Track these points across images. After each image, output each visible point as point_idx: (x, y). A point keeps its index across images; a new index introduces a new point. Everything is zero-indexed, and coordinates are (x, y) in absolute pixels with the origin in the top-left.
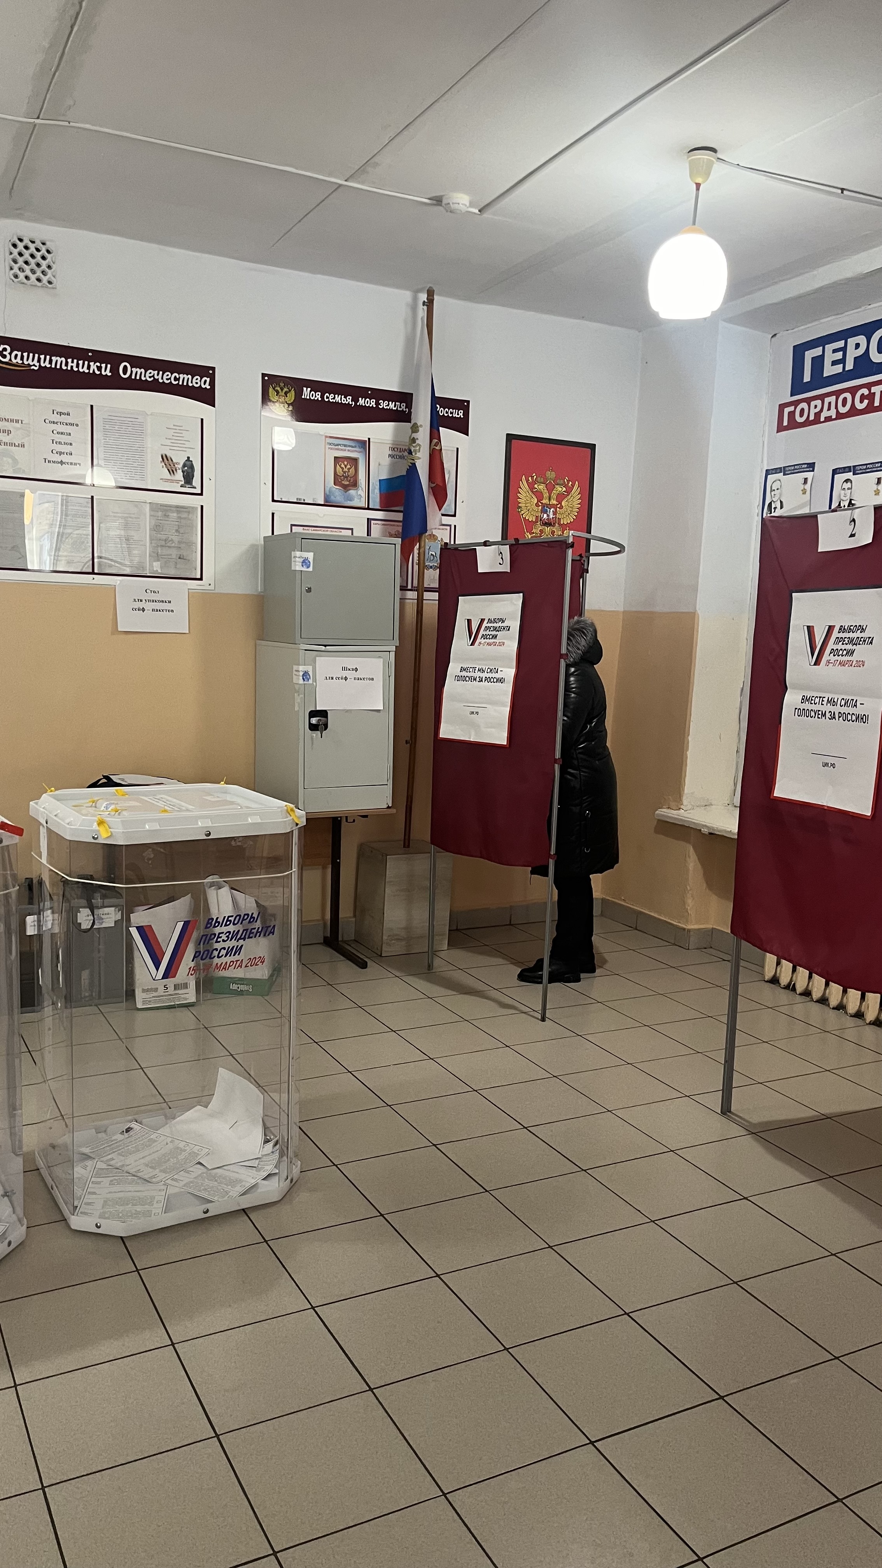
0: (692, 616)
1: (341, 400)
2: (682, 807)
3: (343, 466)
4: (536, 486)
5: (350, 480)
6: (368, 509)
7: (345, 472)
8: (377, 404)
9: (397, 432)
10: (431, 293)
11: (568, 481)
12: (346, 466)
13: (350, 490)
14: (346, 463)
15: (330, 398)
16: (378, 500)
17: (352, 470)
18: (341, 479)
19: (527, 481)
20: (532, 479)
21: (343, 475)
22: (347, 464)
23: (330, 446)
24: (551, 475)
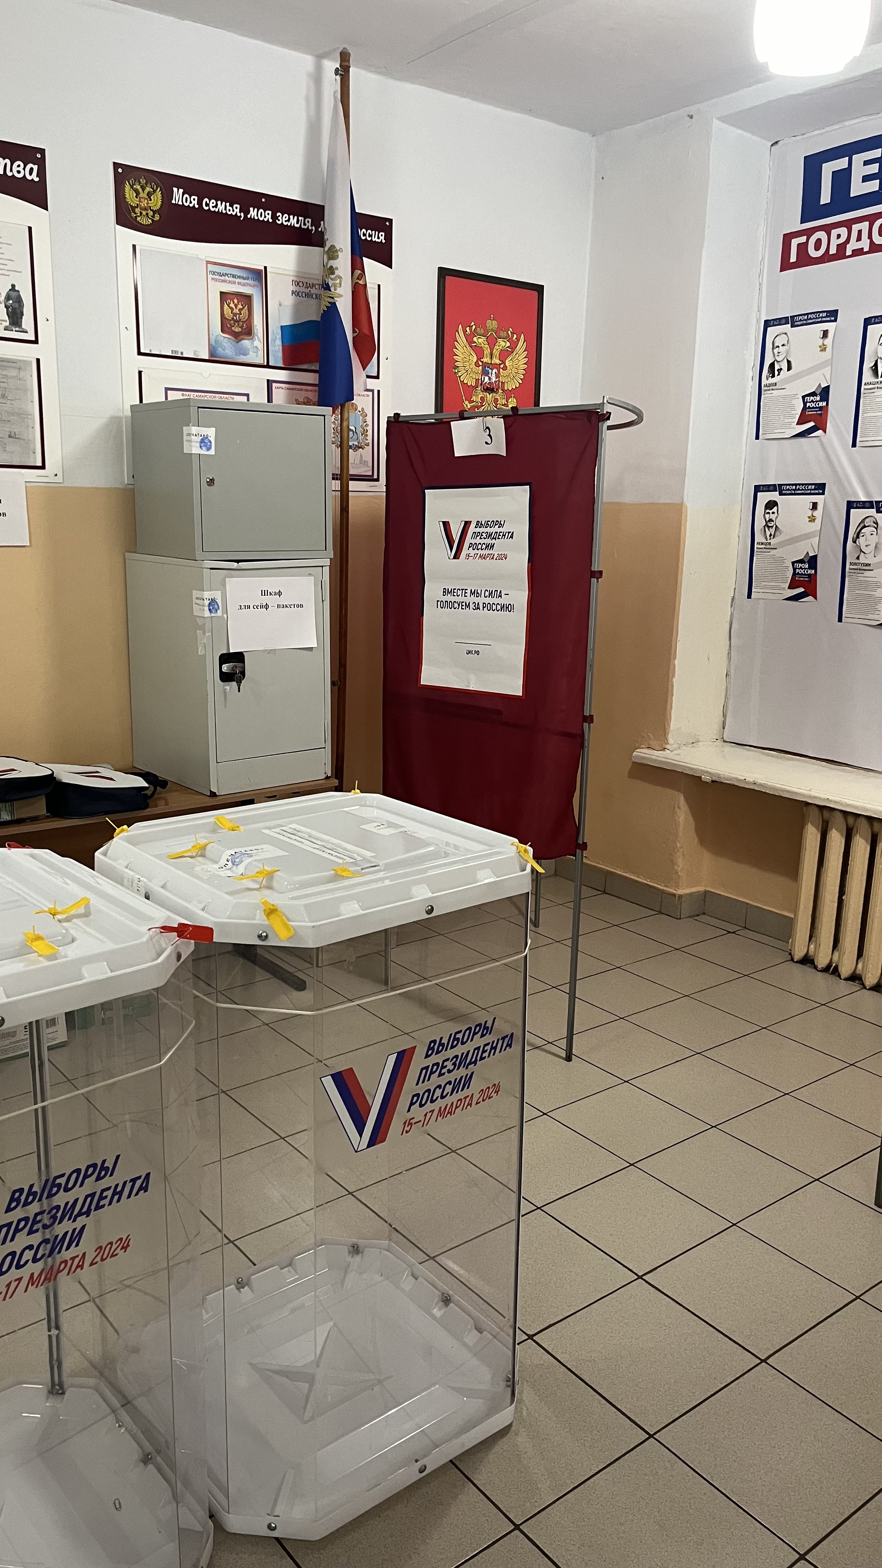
0: (677, 511)
1: (225, 209)
2: (667, 746)
3: (232, 305)
4: (475, 339)
5: (242, 326)
6: (268, 366)
7: (235, 315)
8: (274, 217)
9: (301, 261)
10: (345, 57)
11: (513, 333)
12: (236, 306)
13: (243, 339)
14: (236, 301)
15: (211, 205)
16: (280, 354)
17: (245, 311)
18: (230, 324)
19: (465, 332)
20: (471, 330)
21: (233, 318)
22: (238, 302)
23: (214, 277)
24: (492, 324)
